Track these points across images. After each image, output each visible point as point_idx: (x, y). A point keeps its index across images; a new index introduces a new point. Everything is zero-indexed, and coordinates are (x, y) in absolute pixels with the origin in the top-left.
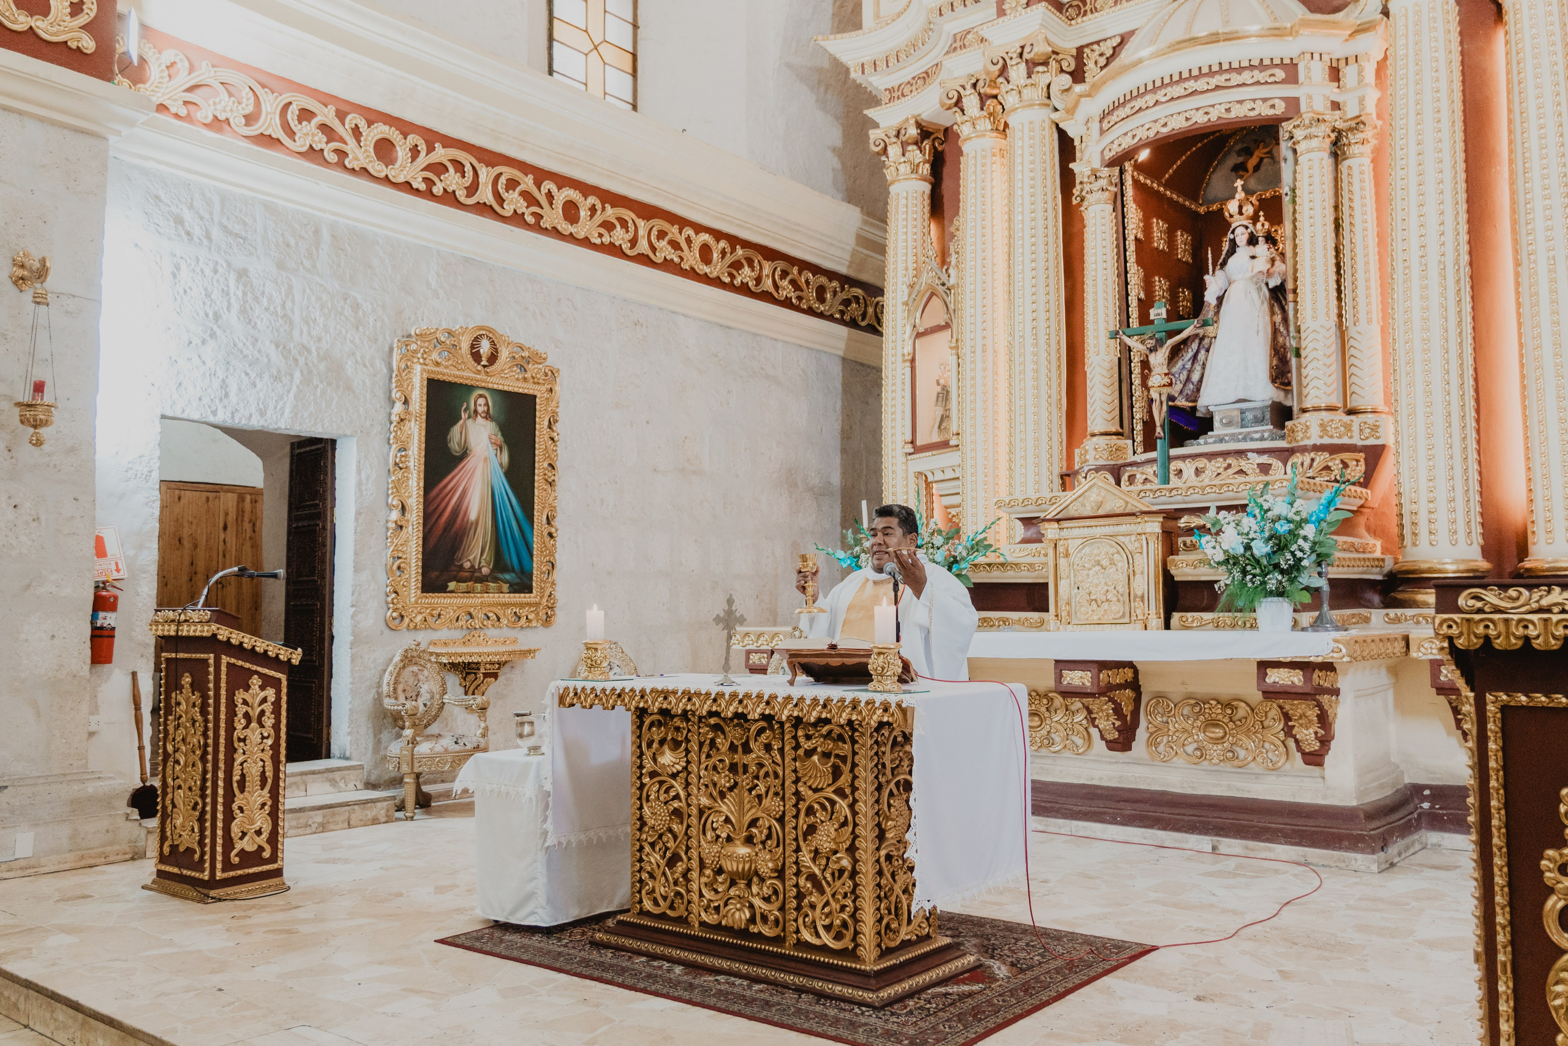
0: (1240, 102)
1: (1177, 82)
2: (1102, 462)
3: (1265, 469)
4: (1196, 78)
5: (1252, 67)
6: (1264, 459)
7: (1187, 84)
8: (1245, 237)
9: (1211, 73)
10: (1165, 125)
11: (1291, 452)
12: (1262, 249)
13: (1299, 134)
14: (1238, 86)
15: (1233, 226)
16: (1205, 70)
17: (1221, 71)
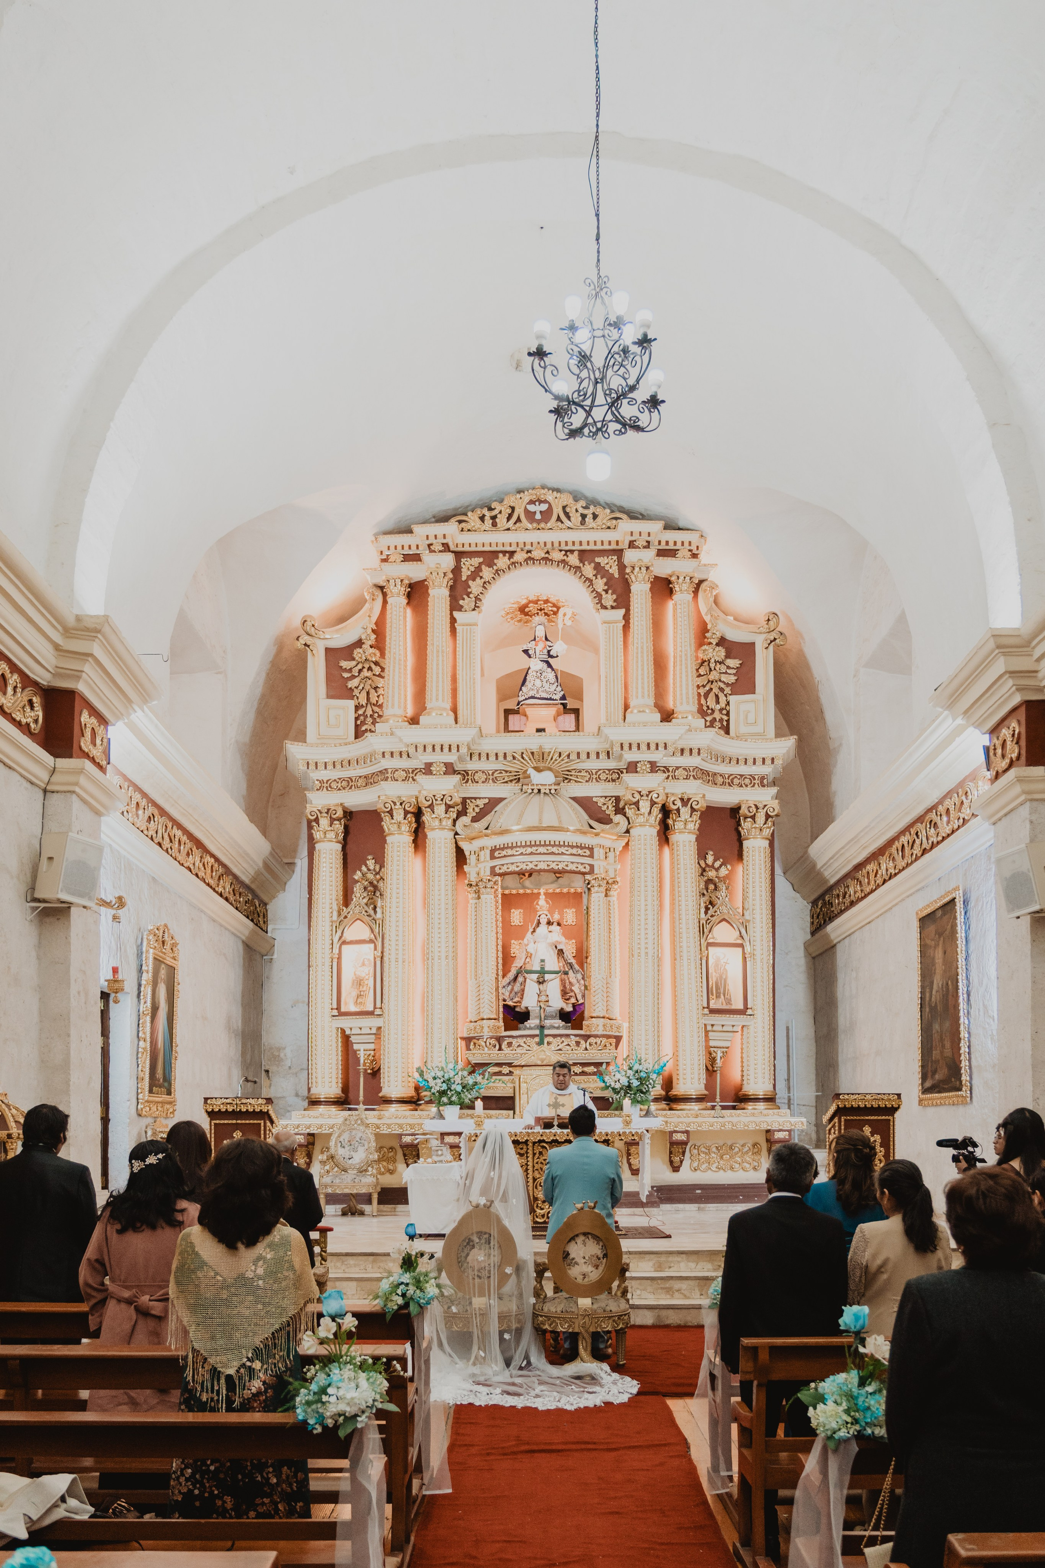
0: (572, 863)
1: (543, 846)
2: (491, 1034)
3: (578, 1043)
4: (553, 846)
5: (577, 847)
6: (577, 1039)
7: (549, 848)
8: (546, 920)
9: (560, 846)
10: (536, 866)
11: (589, 1037)
12: (555, 927)
13: (593, 882)
14: (571, 855)
15: (539, 913)
16: (557, 843)
17: (564, 846)
